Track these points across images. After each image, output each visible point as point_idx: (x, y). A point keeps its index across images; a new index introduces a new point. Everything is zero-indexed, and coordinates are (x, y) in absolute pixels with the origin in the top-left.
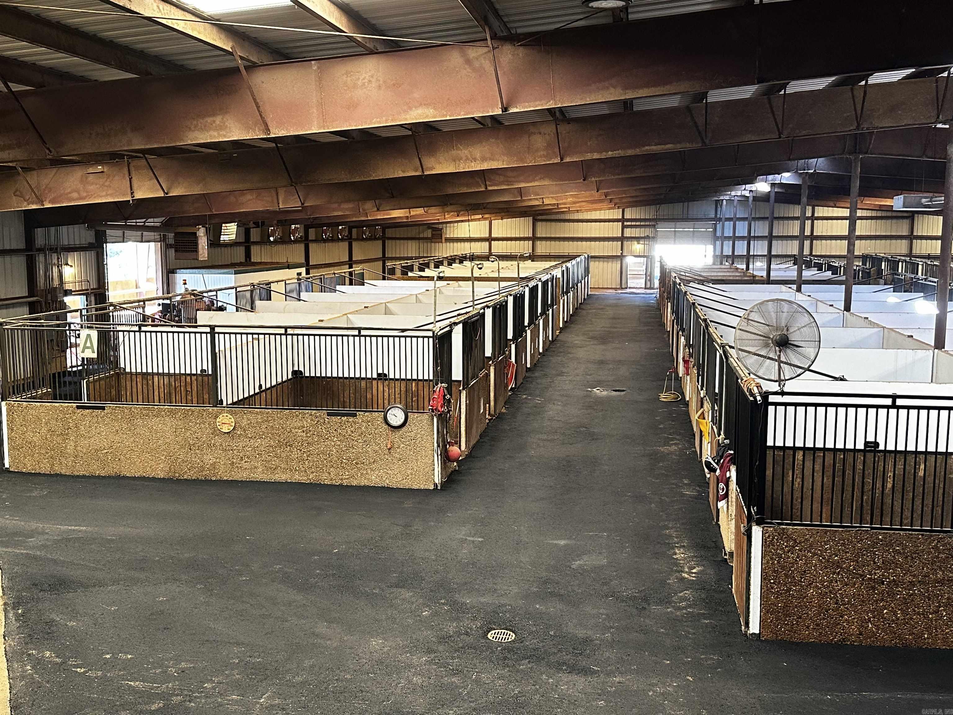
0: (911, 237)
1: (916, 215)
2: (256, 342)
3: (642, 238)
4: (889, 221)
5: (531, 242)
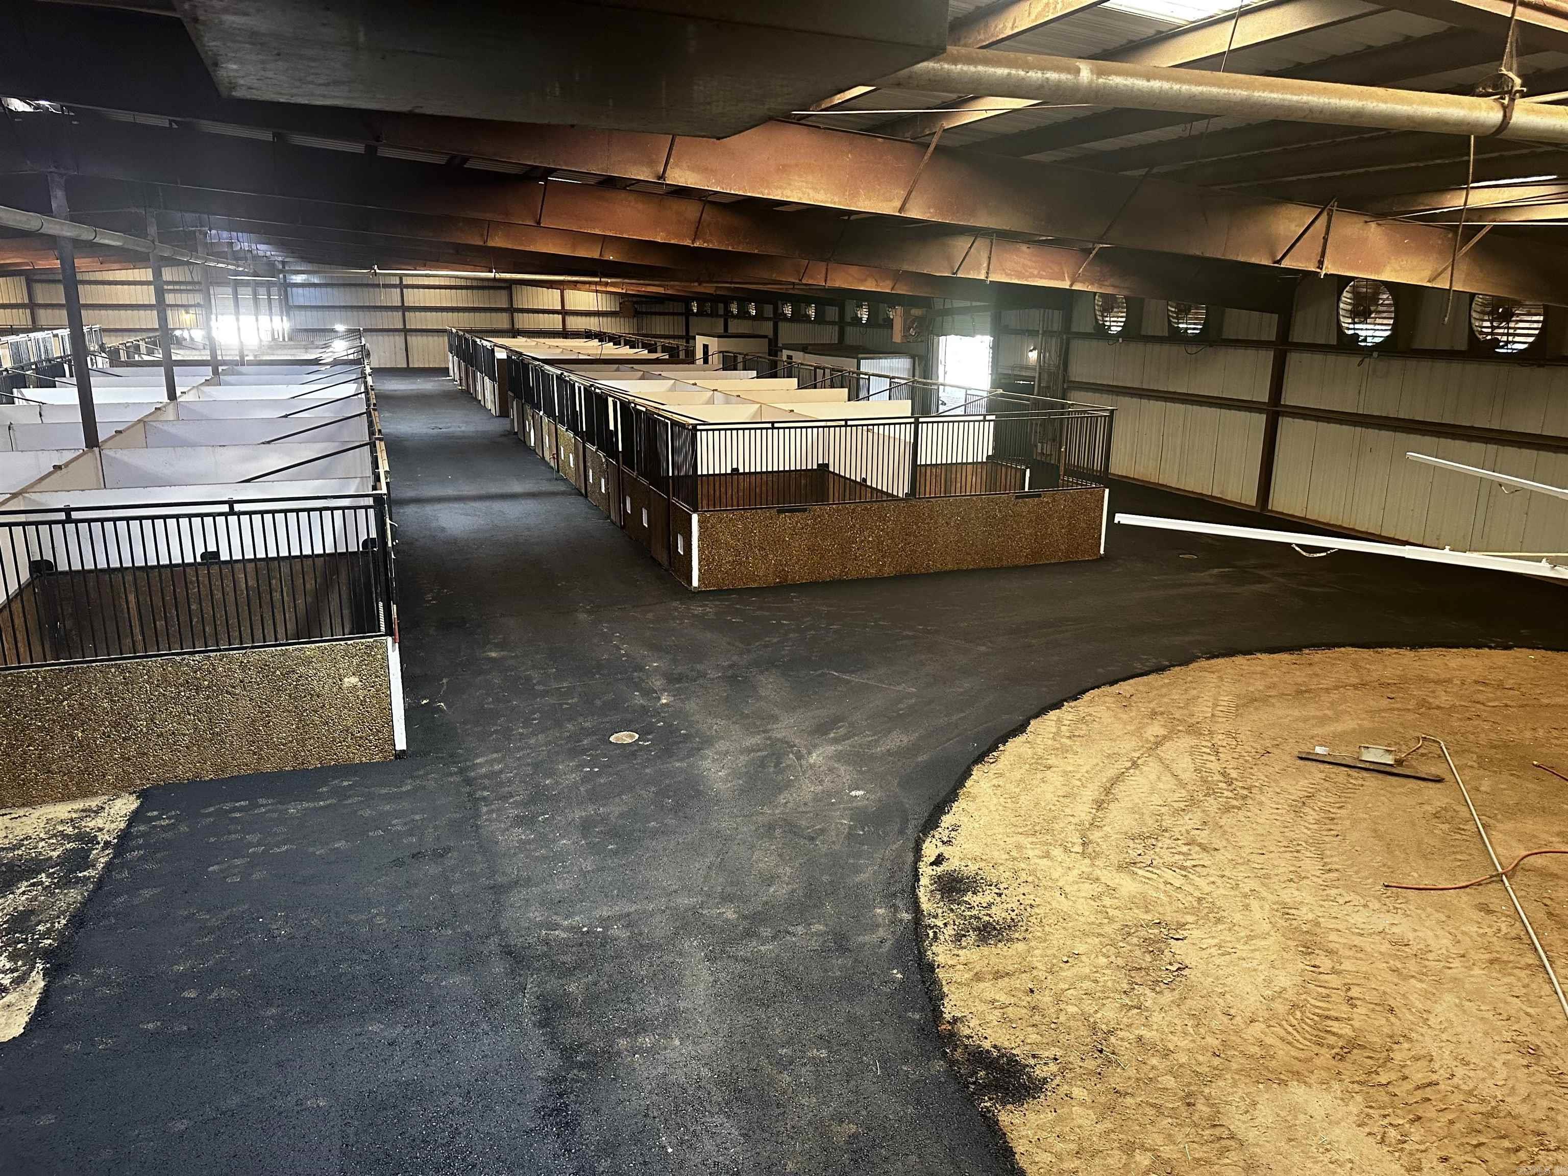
0: (512, 310)
3: (191, 306)
4: (486, 292)
5: (28, 311)
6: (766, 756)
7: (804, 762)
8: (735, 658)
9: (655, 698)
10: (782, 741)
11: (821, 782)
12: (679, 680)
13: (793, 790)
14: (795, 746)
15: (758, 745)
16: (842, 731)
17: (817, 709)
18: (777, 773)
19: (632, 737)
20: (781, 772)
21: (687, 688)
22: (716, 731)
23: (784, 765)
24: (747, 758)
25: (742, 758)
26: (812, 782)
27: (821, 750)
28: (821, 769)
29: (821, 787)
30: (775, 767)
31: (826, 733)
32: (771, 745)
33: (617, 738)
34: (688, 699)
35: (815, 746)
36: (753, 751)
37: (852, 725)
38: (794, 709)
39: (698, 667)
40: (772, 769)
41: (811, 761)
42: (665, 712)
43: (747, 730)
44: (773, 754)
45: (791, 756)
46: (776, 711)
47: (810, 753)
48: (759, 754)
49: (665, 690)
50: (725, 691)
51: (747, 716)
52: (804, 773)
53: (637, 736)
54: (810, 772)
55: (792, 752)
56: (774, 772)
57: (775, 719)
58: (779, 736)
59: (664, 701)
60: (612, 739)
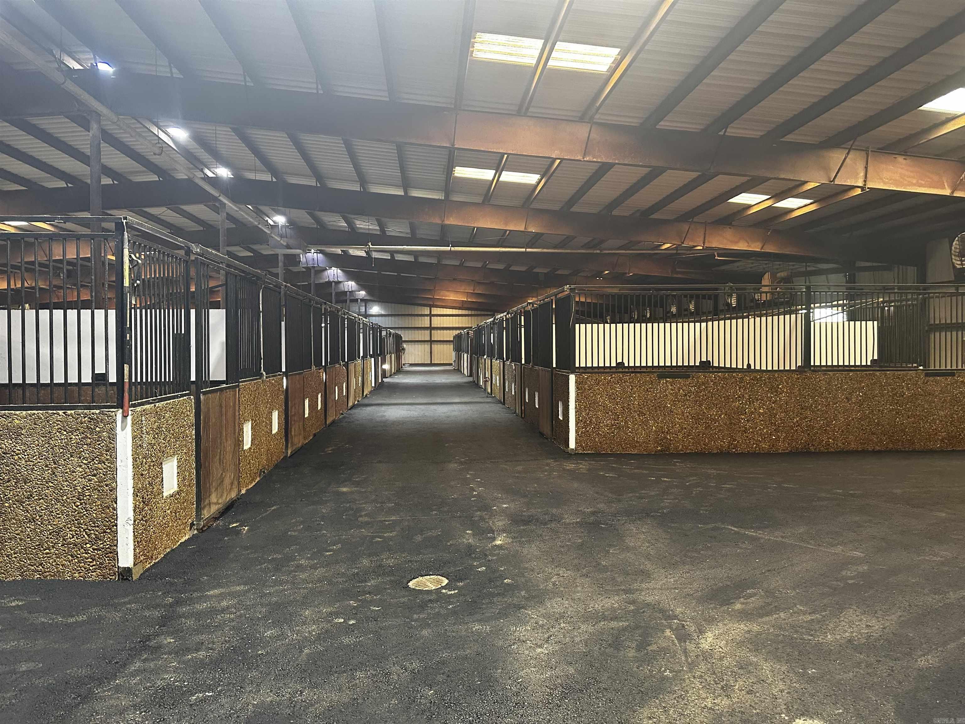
6: (624, 629)
7: (690, 646)
8: (601, 506)
9: (489, 538)
10: (655, 607)
11: (726, 689)
12: (527, 522)
13: (670, 699)
14: (676, 617)
15: (613, 610)
16: (755, 602)
17: (710, 568)
18: (641, 661)
19: (439, 582)
20: (649, 659)
21: (532, 531)
22: (554, 584)
23: (654, 647)
24: (591, 629)
25: (583, 627)
26: (707, 687)
27: (720, 628)
28: (725, 662)
29: (726, 702)
30: (639, 649)
31: (727, 602)
32: (636, 612)
33: (418, 584)
34: (529, 542)
35: (711, 621)
36: (604, 618)
37: (769, 593)
38: (674, 565)
39: (554, 511)
40: (632, 653)
41: (705, 645)
42: (494, 555)
43: (601, 586)
44: (637, 627)
45: (668, 633)
46: (649, 566)
47: (701, 632)
48: (614, 624)
49: (504, 531)
50: (580, 537)
51: (605, 569)
52: (692, 666)
53: (445, 581)
54: (703, 667)
55: (670, 627)
56: (635, 658)
57: (645, 575)
58: (649, 599)
59: (498, 542)
60: (411, 584)
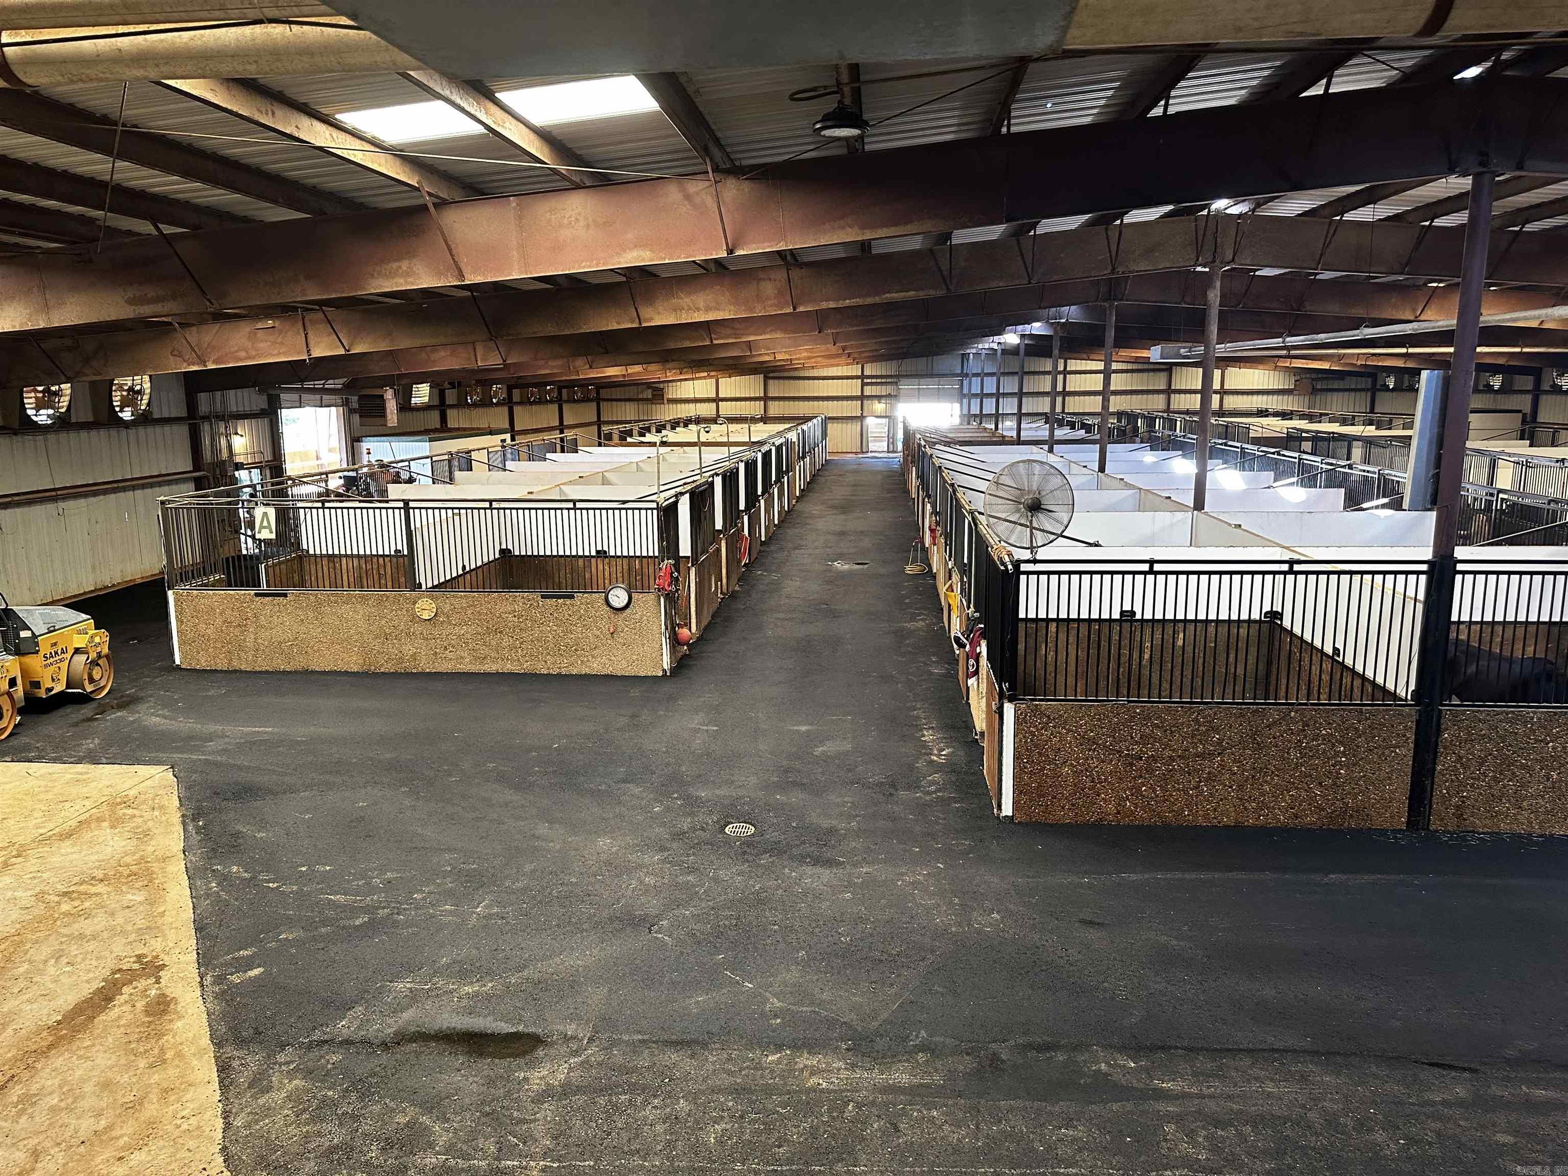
0: (1169, 392)
1: (1174, 368)
2: (457, 518)
3: (883, 396)
4: (1145, 375)
5: (762, 403)
